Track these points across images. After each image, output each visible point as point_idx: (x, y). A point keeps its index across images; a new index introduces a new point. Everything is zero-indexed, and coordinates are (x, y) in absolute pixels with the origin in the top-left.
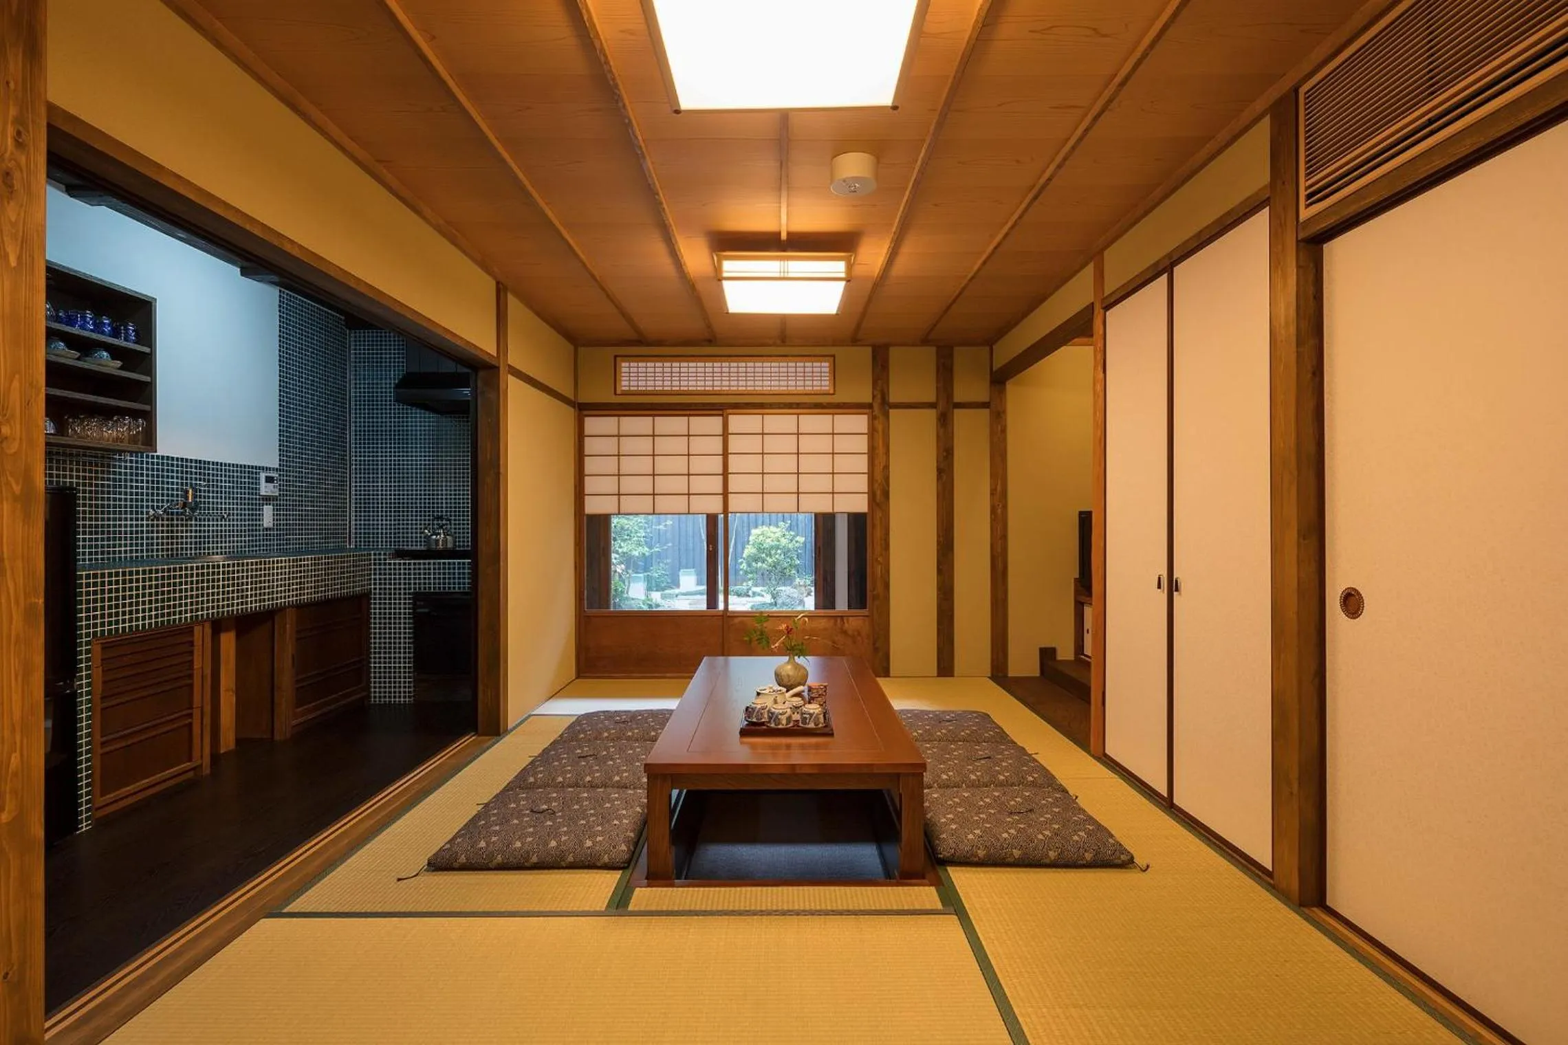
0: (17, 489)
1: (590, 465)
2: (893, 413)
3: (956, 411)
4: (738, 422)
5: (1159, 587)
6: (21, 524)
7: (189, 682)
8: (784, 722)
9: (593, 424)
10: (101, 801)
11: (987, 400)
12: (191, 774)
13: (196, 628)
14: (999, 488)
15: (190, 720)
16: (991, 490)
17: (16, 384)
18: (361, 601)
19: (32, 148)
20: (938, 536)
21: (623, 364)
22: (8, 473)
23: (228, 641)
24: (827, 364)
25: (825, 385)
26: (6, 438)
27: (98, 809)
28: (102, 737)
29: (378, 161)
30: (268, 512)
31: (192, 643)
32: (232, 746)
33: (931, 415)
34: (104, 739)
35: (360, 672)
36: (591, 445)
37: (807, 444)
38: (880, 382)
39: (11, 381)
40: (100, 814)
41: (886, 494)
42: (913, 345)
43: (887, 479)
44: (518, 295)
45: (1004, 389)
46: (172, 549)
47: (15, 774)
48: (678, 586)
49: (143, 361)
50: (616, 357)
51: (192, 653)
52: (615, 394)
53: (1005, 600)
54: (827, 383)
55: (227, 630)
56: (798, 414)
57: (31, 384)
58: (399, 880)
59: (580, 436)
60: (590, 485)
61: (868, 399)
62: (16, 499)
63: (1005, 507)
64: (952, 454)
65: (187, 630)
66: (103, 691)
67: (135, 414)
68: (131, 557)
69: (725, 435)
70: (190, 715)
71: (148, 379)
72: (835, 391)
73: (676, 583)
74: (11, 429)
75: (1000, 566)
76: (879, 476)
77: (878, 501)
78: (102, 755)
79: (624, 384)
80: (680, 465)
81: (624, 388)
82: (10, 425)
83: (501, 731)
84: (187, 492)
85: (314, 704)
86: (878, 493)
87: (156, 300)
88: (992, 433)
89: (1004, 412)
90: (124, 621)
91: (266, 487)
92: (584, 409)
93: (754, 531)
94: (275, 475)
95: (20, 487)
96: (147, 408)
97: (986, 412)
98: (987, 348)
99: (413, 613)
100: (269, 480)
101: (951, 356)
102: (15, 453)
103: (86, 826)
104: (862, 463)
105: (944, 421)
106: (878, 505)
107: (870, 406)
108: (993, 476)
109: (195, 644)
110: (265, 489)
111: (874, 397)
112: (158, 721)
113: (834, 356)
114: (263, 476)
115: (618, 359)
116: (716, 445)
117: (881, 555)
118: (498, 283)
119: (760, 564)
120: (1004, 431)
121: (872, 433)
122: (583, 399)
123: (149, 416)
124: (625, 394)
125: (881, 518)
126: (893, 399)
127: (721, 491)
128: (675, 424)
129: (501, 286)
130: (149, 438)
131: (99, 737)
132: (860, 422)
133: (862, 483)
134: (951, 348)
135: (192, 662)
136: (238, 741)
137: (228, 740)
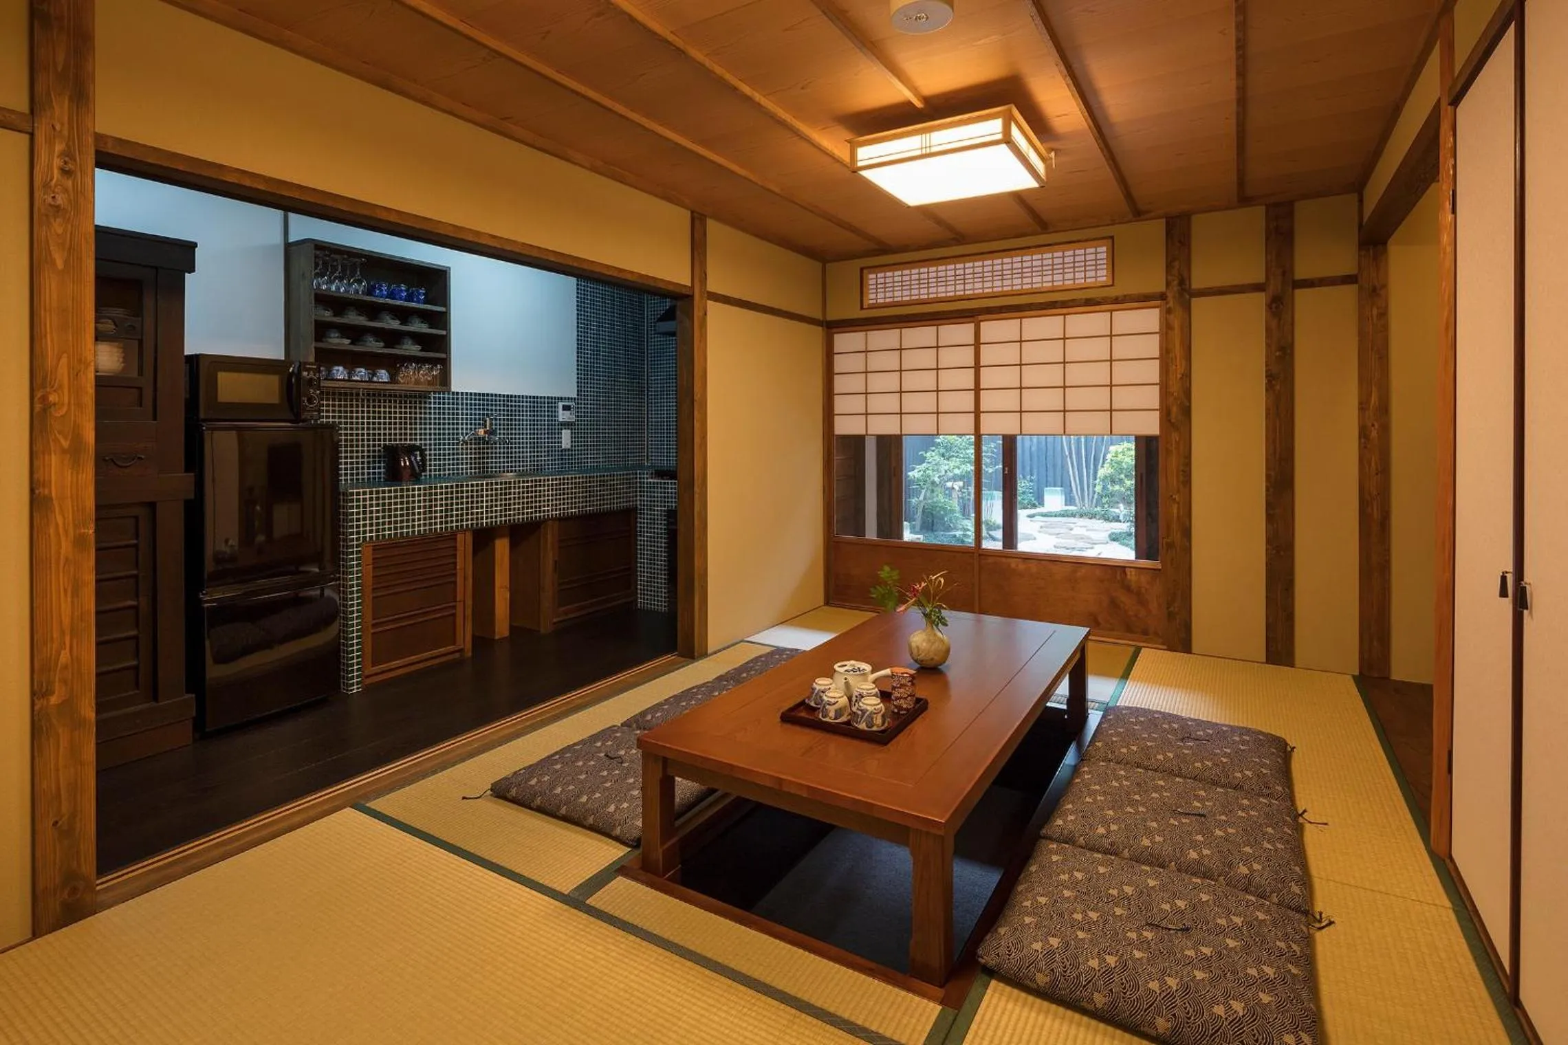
0: (65, 444)
1: (840, 384)
2: (1196, 303)
3: (1298, 292)
4: (992, 329)
5: (1503, 594)
6: (70, 471)
7: (453, 579)
8: (832, 714)
9: (843, 341)
10: (371, 670)
11: (1354, 272)
12: (457, 655)
13: (459, 536)
14: (1374, 399)
15: (454, 611)
16: (1360, 403)
17: (64, 360)
18: (629, 515)
19: (79, 174)
20: (1268, 468)
21: (871, 276)
22: (56, 432)
23: (502, 547)
24: (1104, 249)
25: (1103, 276)
26: (54, 404)
27: (367, 677)
28: (374, 619)
29: (502, 119)
30: (566, 435)
31: (455, 548)
32: (506, 634)
33: (1258, 301)
34: (375, 621)
35: (627, 577)
36: (840, 363)
37: (1076, 350)
38: (1176, 264)
39: (59, 359)
40: (368, 681)
41: (1187, 412)
42: (1227, 208)
43: (1188, 393)
44: (719, 218)
45: (1385, 251)
46: (479, 468)
47: (66, 667)
48: (1041, 503)
49: (441, 320)
50: (862, 270)
51: (455, 556)
52: (862, 308)
53: (1385, 567)
54: (1105, 272)
55: (502, 536)
56: (1065, 315)
57: (80, 361)
58: (464, 798)
59: (829, 354)
60: (840, 404)
61: (1161, 287)
62: (64, 451)
63: (1385, 429)
64: (1292, 355)
65: (452, 536)
66: (373, 584)
67: (434, 362)
68: (440, 475)
69: (977, 344)
70: (454, 607)
71: (444, 333)
72: (1113, 282)
73: (1040, 501)
74: (59, 397)
75: (1376, 514)
76: (1175, 388)
77: (1173, 421)
78: (373, 633)
79: (871, 298)
80: (928, 380)
81: (871, 302)
82: (58, 394)
83: (696, 654)
84: (486, 421)
85: (576, 605)
86: (1174, 409)
87: (449, 268)
88: (1362, 319)
89: (1384, 286)
90: (419, 526)
91: (563, 414)
92: (832, 327)
93: (1113, 449)
94: (572, 404)
95: (68, 443)
96: (443, 356)
97: (1353, 288)
98: (1354, 197)
99: (668, 529)
100: (566, 408)
101: (1291, 214)
102: (62, 416)
103: (357, 688)
104: (1152, 371)
105: (1279, 308)
106: (1172, 424)
107: (1162, 297)
108: (1364, 381)
109: (458, 548)
110: (563, 416)
111: (1168, 284)
112: (428, 609)
113: (1112, 238)
114: (560, 405)
115: (865, 271)
116: (967, 356)
117: (1178, 491)
118: (692, 212)
119: (1117, 487)
120: (1384, 314)
121: (1166, 330)
122: (833, 315)
123: (445, 363)
124: (872, 307)
125: (1178, 443)
126: (1196, 284)
127: (972, 409)
128: (922, 335)
129: (695, 214)
130: (445, 379)
131: (371, 619)
132: (1149, 318)
133: (1152, 397)
134: (1291, 203)
135: (455, 563)
136: (512, 629)
137: (502, 627)
